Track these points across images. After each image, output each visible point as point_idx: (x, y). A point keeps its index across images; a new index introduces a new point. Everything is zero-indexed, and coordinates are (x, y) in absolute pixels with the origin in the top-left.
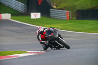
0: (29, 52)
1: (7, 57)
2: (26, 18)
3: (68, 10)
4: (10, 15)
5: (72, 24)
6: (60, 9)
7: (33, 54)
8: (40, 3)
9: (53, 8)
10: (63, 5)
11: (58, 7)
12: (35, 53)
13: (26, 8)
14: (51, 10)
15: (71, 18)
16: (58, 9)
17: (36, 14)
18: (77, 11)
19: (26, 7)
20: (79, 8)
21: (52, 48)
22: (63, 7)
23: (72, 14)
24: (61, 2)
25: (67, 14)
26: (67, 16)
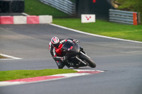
1: (47, 78)
2: (75, 21)
3: (135, 11)
4: (51, 17)
6: (124, 10)
7: (84, 74)
9: (114, 8)
10: (128, 4)
11: (120, 7)
12: (87, 72)
13: (74, 8)
14: (110, 10)
15: (139, 22)
16: (121, 10)
17: (88, 16)
19: (74, 6)
21: (69, 66)
22: (128, 6)
23: (141, 17)
25: (134, 17)
26: (134, 19)
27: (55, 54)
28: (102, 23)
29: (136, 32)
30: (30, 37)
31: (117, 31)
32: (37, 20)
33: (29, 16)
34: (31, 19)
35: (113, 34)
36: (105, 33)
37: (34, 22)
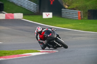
0: (41, 51)
1: (19, 56)
2: (38, 17)
3: (79, 10)
4: (22, 14)
5: (83, 23)
6: (72, 9)
7: (44, 53)
8: (52, 3)
9: (65, 8)
10: (75, 5)
11: (69, 7)
12: (47, 52)
13: (38, 8)
14: (63, 9)
15: (82, 17)
16: (70, 9)
17: (47, 13)
18: (89, 11)
20: (91, 8)
22: (74, 7)
23: (83, 14)
24: (72, 2)
25: (78, 14)
26: (78, 16)
27: (39, 39)
28: (57, 18)
29: (80, 25)
30: (7, 28)
31: (67, 24)
32: (13, 16)
33: (7, 14)
34: (9, 16)
35: (64, 26)
36: (59, 25)
37: (11, 18)
